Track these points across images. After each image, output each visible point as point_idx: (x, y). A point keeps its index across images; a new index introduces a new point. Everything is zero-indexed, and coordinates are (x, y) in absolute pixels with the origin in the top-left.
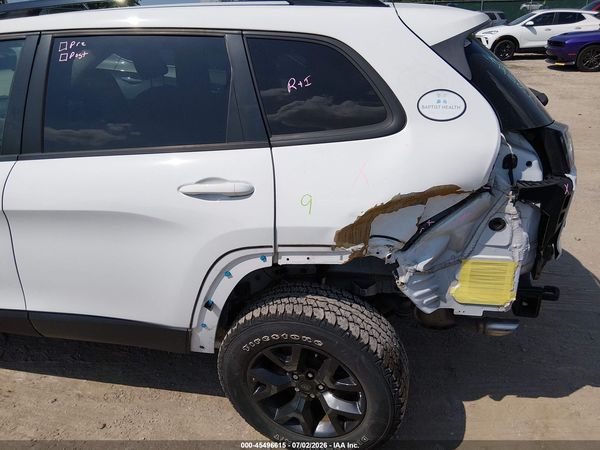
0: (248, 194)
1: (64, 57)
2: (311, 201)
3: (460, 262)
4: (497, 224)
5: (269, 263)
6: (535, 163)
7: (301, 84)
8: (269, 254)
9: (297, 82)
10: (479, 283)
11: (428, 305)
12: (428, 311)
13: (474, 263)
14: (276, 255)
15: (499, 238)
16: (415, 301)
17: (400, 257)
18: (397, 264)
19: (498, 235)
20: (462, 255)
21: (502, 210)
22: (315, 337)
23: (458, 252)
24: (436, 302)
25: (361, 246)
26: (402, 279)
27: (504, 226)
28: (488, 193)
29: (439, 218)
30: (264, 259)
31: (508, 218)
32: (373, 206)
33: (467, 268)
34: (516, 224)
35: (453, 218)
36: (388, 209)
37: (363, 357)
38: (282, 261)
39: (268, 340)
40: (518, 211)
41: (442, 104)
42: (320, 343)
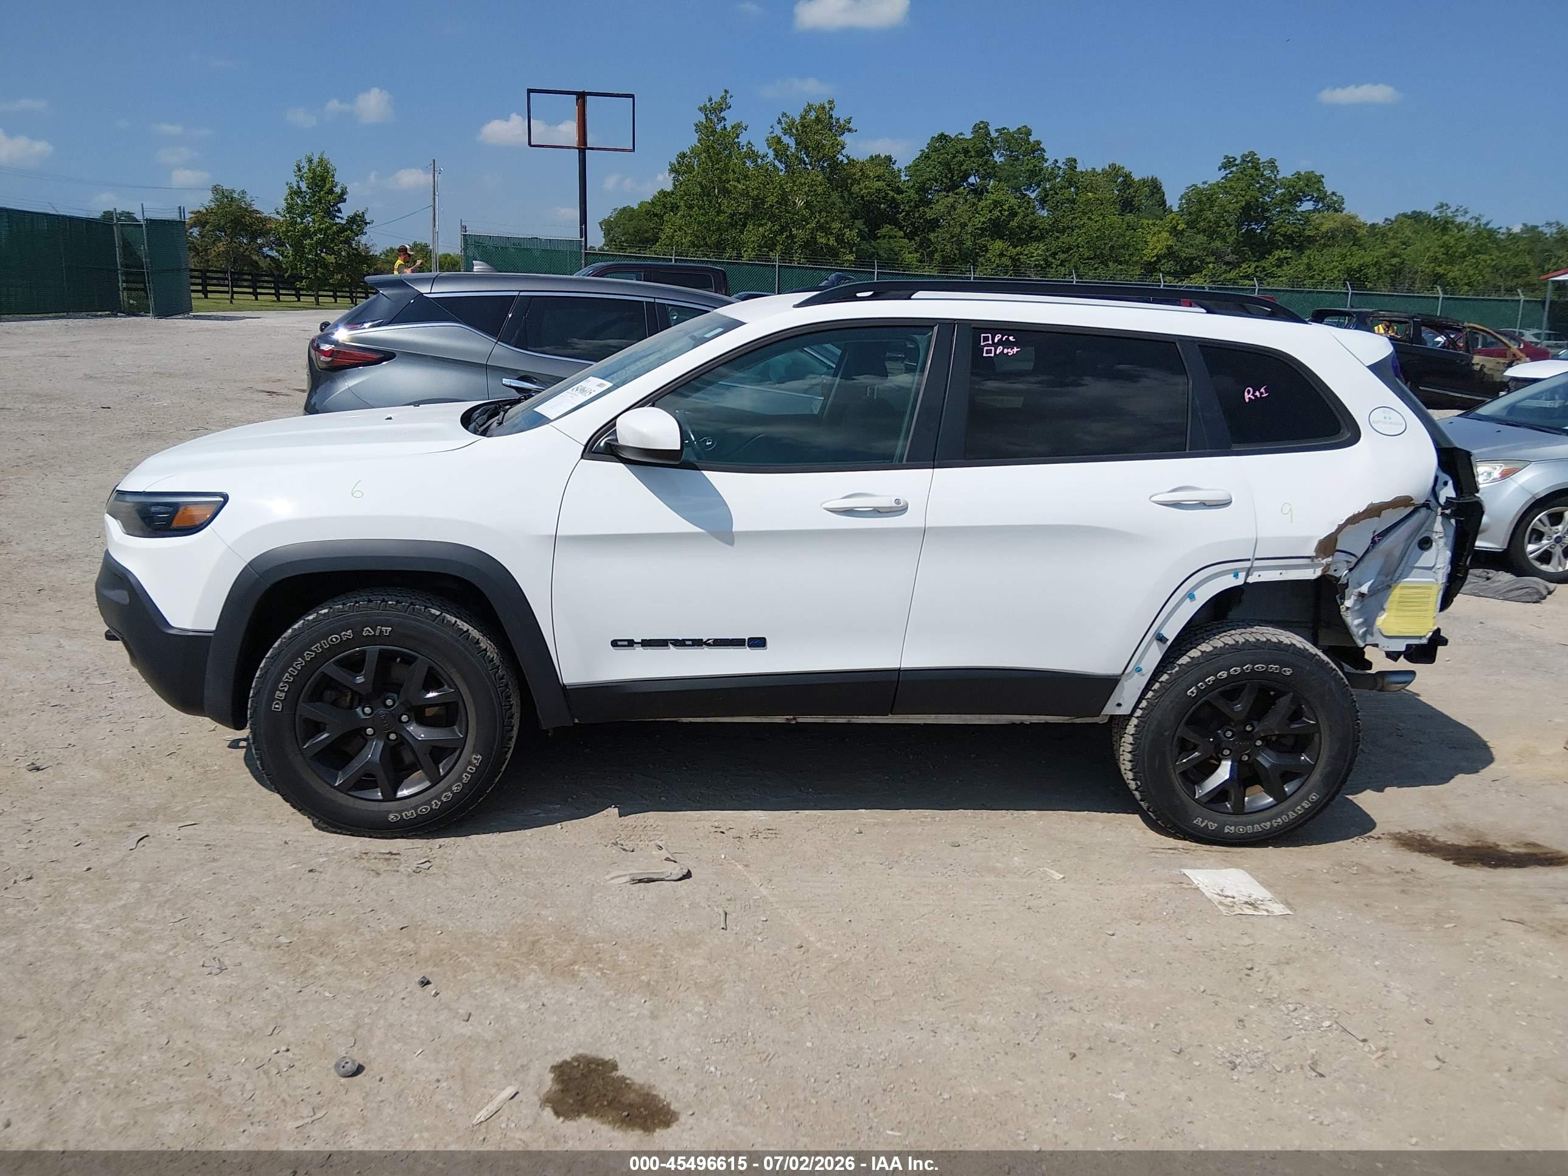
0: (1226, 503)
1: (988, 352)
2: (1291, 510)
3: (1389, 587)
4: (1425, 544)
5: (1240, 581)
6: (1450, 483)
7: (1257, 394)
8: (1242, 569)
9: (1254, 392)
10: (1406, 611)
12: (1361, 644)
13: (1402, 588)
14: (1250, 570)
15: (1427, 558)
16: (1353, 631)
17: (1352, 576)
18: (1346, 585)
19: (1426, 554)
20: (1391, 580)
21: (1431, 529)
22: (1283, 665)
23: (1387, 576)
24: (1365, 635)
25: (1330, 560)
26: (1348, 603)
27: (1431, 545)
28: (1425, 509)
29: (1387, 533)
30: (1236, 576)
31: (1435, 537)
32: (1351, 514)
33: (1396, 593)
34: (1442, 542)
35: (1395, 535)
37: (1333, 683)
38: (1255, 578)
39: (1225, 676)
40: (1444, 529)
41: (1387, 419)
42: (1288, 672)
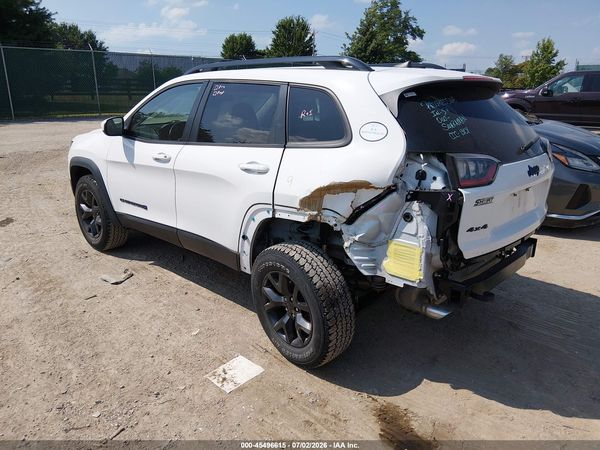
2: (292, 180)
3: (388, 242)
4: (408, 218)
5: (270, 216)
6: (440, 178)
8: (270, 209)
11: (366, 268)
12: (365, 273)
13: (397, 245)
14: (274, 211)
15: (410, 228)
16: (355, 262)
17: (344, 228)
18: (341, 232)
19: (409, 224)
20: (389, 237)
21: (410, 208)
24: (374, 269)
25: (315, 213)
26: (346, 244)
27: (412, 219)
29: (369, 205)
30: (268, 212)
31: (414, 214)
33: (393, 247)
34: (419, 218)
35: (377, 207)
36: (332, 191)
38: (277, 216)
40: (420, 209)
